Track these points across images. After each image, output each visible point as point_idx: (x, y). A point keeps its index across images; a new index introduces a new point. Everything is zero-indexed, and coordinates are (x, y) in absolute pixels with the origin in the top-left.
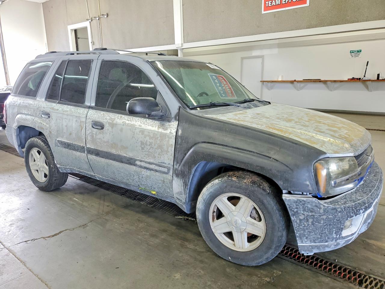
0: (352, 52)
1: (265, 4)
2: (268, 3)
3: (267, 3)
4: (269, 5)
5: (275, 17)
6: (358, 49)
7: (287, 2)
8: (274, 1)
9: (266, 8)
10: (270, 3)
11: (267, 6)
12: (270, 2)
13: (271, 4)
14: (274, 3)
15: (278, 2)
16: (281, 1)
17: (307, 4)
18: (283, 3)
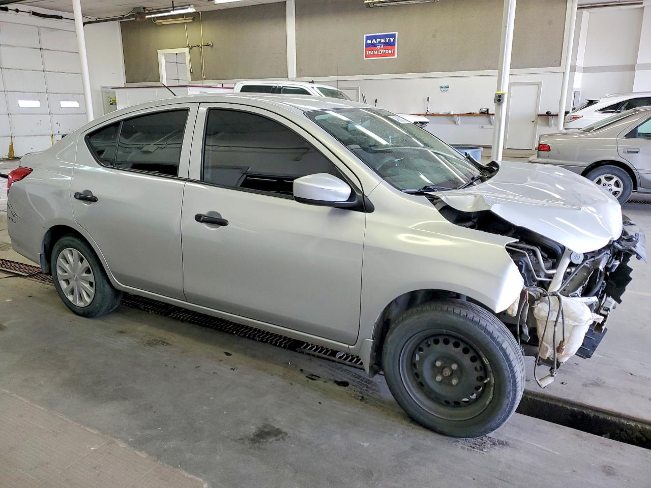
0: (441, 87)
1: (366, 53)
4: (369, 54)
5: (373, 63)
6: (447, 85)
9: (367, 56)
12: (370, 52)
14: (372, 53)
15: (375, 52)
16: (378, 52)
17: (396, 57)
18: (379, 54)
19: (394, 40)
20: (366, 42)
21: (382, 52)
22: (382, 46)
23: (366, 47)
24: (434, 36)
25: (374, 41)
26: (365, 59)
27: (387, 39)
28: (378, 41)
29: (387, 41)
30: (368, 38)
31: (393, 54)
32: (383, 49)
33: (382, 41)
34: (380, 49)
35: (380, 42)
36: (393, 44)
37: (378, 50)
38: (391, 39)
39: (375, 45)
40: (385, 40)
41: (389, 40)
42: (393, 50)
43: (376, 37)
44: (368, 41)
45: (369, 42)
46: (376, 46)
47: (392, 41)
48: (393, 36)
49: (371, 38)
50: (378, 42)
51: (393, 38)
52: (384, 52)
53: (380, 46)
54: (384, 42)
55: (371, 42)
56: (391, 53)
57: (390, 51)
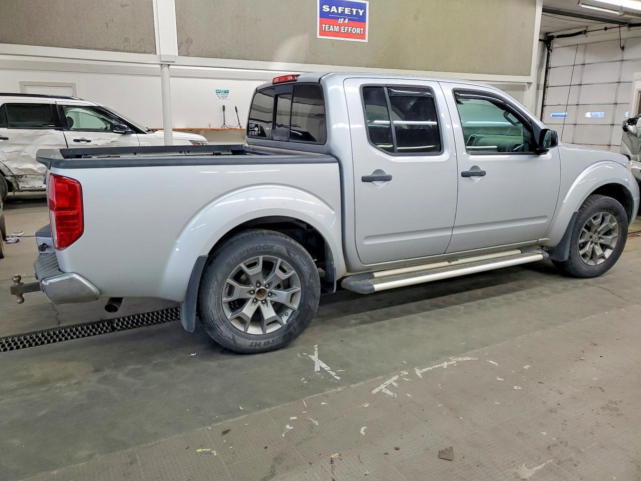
1: (321, 27)
3: (324, 25)
4: (327, 30)
5: (333, 46)
6: (226, 89)
7: (346, 32)
8: (332, 26)
9: (323, 33)
10: (327, 28)
11: (324, 30)
12: (327, 26)
13: (329, 29)
14: (331, 29)
15: (337, 29)
16: (340, 29)
17: (366, 41)
18: (342, 31)
19: (364, 13)
20: (321, 9)
21: (346, 30)
22: (346, 21)
23: (321, 17)
24: (416, 18)
25: (334, 9)
26: (319, 37)
27: (354, 10)
28: (340, 9)
29: (354, 13)
31: (362, 36)
32: (348, 25)
33: (346, 12)
34: (344, 24)
36: (362, 19)
37: (340, 26)
38: (359, 10)
39: (335, 16)
40: (351, 11)
41: (357, 12)
42: (362, 29)
43: (338, 4)
44: (324, 7)
45: (326, 8)
46: (338, 18)
47: (361, 14)
48: (363, 7)
50: (340, 12)
51: (363, 11)
52: (350, 30)
53: (343, 19)
54: (350, 13)
55: (328, 10)
56: (359, 33)
57: (358, 31)
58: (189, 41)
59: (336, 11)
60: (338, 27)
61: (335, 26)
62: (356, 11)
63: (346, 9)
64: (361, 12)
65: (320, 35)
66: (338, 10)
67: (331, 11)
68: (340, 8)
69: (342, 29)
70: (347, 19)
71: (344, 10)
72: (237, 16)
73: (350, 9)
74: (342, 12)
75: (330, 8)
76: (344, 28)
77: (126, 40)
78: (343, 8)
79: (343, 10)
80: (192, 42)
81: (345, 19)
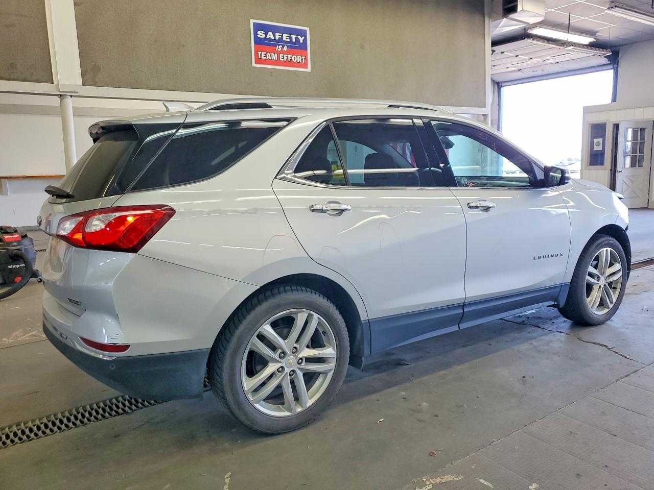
1: (256, 54)
2: (261, 54)
3: (259, 53)
4: (263, 58)
5: (271, 75)
7: (285, 60)
8: (268, 54)
9: (259, 61)
10: (263, 55)
11: (260, 57)
12: (263, 53)
13: (266, 57)
14: (269, 57)
15: (275, 57)
16: (278, 56)
17: (309, 70)
18: (281, 60)
19: (305, 40)
20: (256, 34)
21: (285, 58)
22: (285, 48)
23: (255, 43)
24: (362, 47)
25: (270, 35)
26: (254, 65)
27: (294, 37)
28: (278, 36)
29: (294, 40)
30: (258, 27)
31: (304, 65)
32: (287, 53)
33: (285, 39)
34: (282, 52)
35: (281, 39)
36: (303, 47)
37: (278, 53)
38: (299, 37)
39: (273, 43)
40: (291, 38)
42: (304, 58)
43: (274, 29)
44: (259, 33)
45: (261, 34)
46: (275, 45)
47: (301, 41)
48: (303, 34)
49: (266, 28)
50: (277, 38)
51: (303, 37)
52: (289, 58)
53: (281, 46)
54: (289, 40)
55: (264, 36)
56: (301, 62)
57: (299, 59)
58: (96, 69)
59: (273, 38)
60: (276, 54)
61: (273, 54)
62: (296, 38)
63: (284, 35)
64: (301, 40)
65: (256, 63)
66: (275, 37)
67: (268, 37)
68: (277, 34)
69: (281, 57)
70: (286, 46)
71: (282, 36)
72: (156, 41)
73: (289, 35)
74: (279, 38)
75: (266, 34)
76: (283, 56)
77: (12, 66)
78: (281, 34)
79: (280, 37)
80: (99, 69)
81: (283, 47)
